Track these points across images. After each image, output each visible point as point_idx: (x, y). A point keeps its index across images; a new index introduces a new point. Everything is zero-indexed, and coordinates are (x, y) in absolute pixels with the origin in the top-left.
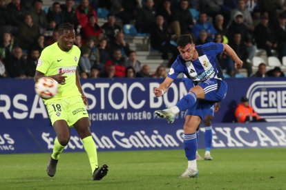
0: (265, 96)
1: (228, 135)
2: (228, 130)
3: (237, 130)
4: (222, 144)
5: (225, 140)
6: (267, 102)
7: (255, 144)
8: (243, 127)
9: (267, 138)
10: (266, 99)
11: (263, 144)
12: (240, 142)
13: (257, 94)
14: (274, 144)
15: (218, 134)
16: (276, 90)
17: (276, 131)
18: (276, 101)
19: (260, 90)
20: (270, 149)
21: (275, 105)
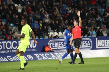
0: (54, 44)
1: (43, 56)
2: (43, 54)
3: (46, 54)
4: (41, 59)
6: (54, 46)
7: (51, 58)
8: (47, 53)
9: (55, 57)
10: (54, 45)
11: (53, 58)
12: (46, 58)
13: (51, 43)
14: (57, 58)
15: (40, 56)
16: (57, 42)
17: (57, 54)
18: (57, 45)
19: (52, 42)
20: (56, 60)
21: (57, 47)
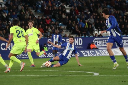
1: (88, 53)
2: (88, 51)
3: (91, 51)
4: (86, 55)
5: (87, 54)
6: (99, 44)
7: (95, 55)
8: (92, 50)
9: (99, 53)
10: (98, 43)
11: (98, 55)
12: (91, 55)
13: (96, 41)
14: (101, 55)
15: (85, 52)
16: (101, 40)
17: (101, 52)
18: (101, 43)
19: (97, 40)
20: (100, 56)
